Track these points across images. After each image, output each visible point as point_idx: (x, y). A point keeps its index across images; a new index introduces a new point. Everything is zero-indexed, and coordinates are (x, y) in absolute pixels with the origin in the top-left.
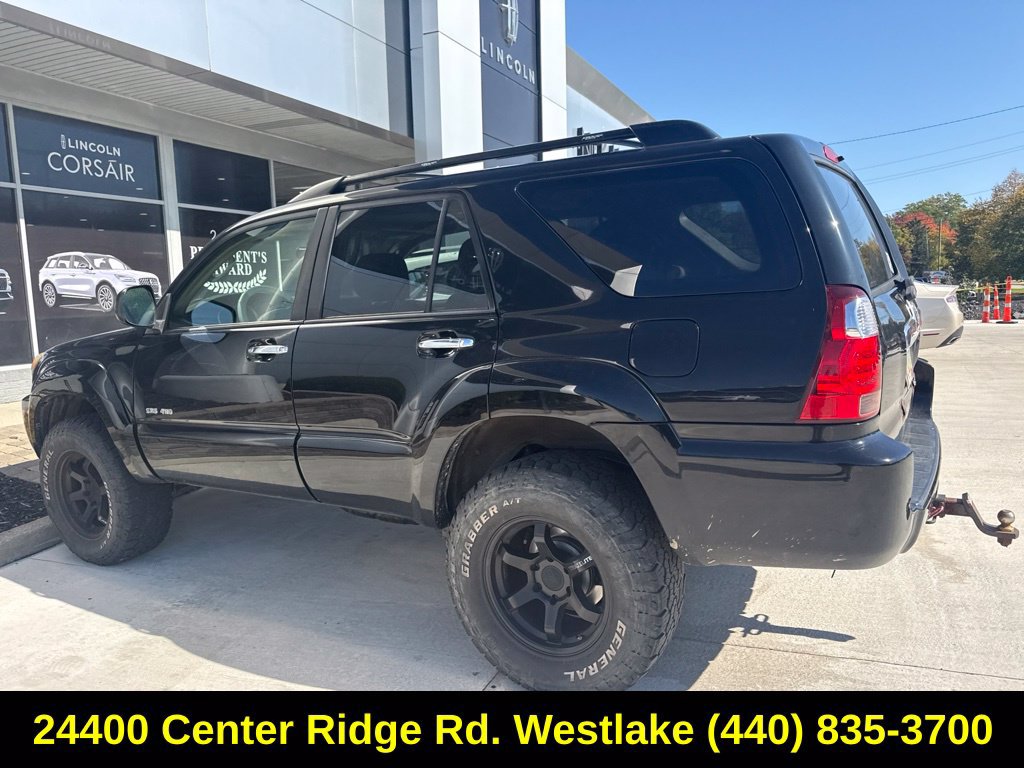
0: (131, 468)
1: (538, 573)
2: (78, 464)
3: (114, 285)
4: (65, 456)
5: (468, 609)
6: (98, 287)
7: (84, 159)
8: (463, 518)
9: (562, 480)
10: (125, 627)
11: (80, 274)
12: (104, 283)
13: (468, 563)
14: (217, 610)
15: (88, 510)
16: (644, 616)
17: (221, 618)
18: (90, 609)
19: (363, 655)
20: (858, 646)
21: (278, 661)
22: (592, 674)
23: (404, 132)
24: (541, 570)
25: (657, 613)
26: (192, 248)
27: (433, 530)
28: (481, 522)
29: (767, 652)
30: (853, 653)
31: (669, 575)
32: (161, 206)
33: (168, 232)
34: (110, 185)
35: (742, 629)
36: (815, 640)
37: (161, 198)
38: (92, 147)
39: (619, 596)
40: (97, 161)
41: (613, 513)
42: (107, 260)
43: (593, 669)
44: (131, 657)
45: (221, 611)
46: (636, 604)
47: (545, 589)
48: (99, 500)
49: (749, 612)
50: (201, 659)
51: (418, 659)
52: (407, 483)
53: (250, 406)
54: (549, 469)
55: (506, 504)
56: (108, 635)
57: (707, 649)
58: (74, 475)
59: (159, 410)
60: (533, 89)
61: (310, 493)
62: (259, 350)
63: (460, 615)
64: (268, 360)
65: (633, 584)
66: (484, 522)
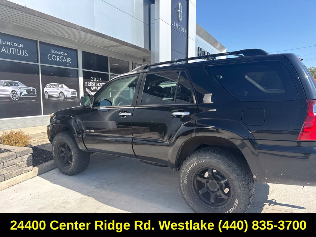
0: (80, 148)
1: (208, 184)
2: (64, 145)
3: (64, 93)
4: (60, 143)
5: (186, 193)
6: (60, 93)
7: (57, 56)
8: (185, 166)
9: (218, 156)
10: (80, 194)
11: (55, 89)
12: (61, 92)
13: (186, 180)
14: (105, 190)
15: (66, 159)
16: (244, 198)
17: (107, 192)
18: (68, 188)
19: (152, 206)
20: (307, 211)
23: (148, 49)
24: (209, 183)
25: (248, 197)
26: (86, 82)
27: (174, 170)
28: (191, 167)
31: (252, 186)
32: (78, 70)
33: (79, 78)
34: (64, 64)
35: (268, 204)
36: (293, 208)
37: (78, 68)
38: (60, 53)
39: (236, 192)
40: (61, 57)
41: (235, 166)
42: (62, 86)
44: (83, 203)
45: (107, 190)
46: (242, 194)
47: (210, 189)
48: (69, 156)
49: (270, 198)
50: (104, 204)
51: (169, 208)
52: (167, 154)
53: (108, 130)
54: (214, 152)
55: (200, 162)
56: (75, 196)
57: (258, 209)
58: (62, 148)
59: (90, 131)
60: (186, 35)
61: (136, 156)
62: (122, 114)
63: (183, 195)
64: (125, 117)
65: (241, 188)
66: (192, 167)
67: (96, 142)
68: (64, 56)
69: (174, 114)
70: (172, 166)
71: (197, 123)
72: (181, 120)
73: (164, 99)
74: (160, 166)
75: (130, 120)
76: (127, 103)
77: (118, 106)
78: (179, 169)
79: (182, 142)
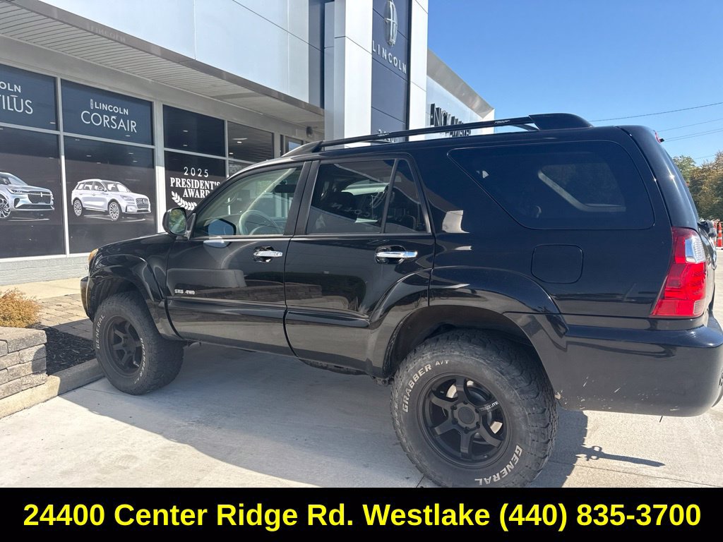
0: (162, 331)
1: (456, 412)
2: (121, 325)
3: (120, 203)
4: (111, 321)
5: (406, 434)
6: (109, 203)
8: (405, 372)
9: (479, 350)
10: (160, 437)
11: (98, 194)
12: (113, 201)
13: (407, 403)
14: (219, 428)
15: (126, 356)
16: (535, 443)
17: (224, 434)
18: (133, 424)
19: (328, 462)
20: (667, 470)
21: (271, 464)
22: (495, 480)
23: (318, 104)
24: (458, 409)
25: (544, 441)
26: (172, 178)
27: (380, 381)
28: (419, 375)
29: (606, 471)
30: (665, 475)
31: (552, 417)
32: (153, 150)
33: (157, 168)
34: (120, 134)
35: (585, 455)
36: (637, 465)
37: (153, 144)
38: (110, 108)
39: (518, 429)
40: (114, 117)
41: (516, 373)
42: (116, 185)
43: (496, 478)
44: (169, 457)
45: (223, 429)
46: (530, 434)
47: (460, 423)
48: (133, 349)
49: (588, 444)
50: (218, 461)
51: (366, 466)
52: (364, 346)
53: (224, 290)
54: (470, 341)
55: (438, 363)
56: (149, 442)
57: (564, 468)
58: (117, 332)
59: (184, 291)
60: (405, 77)
61: (292, 350)
62: (261, 254)
63: (399, 438)
64: (268, 261)
65: (529, 421)
66: (421, 375)
67: (195, 317)
68: (119, 116)
69: (381, 254)
70: (375, 373)
71: (434, 278)
72: (396, 270)
73: (359, 221)
74: (348, 372)
75: (279, 269)
76: (271, 228)
77: (251, 235)
78: (392, 379)
79: (400, 319)
